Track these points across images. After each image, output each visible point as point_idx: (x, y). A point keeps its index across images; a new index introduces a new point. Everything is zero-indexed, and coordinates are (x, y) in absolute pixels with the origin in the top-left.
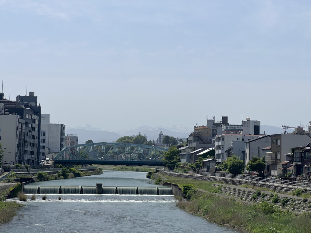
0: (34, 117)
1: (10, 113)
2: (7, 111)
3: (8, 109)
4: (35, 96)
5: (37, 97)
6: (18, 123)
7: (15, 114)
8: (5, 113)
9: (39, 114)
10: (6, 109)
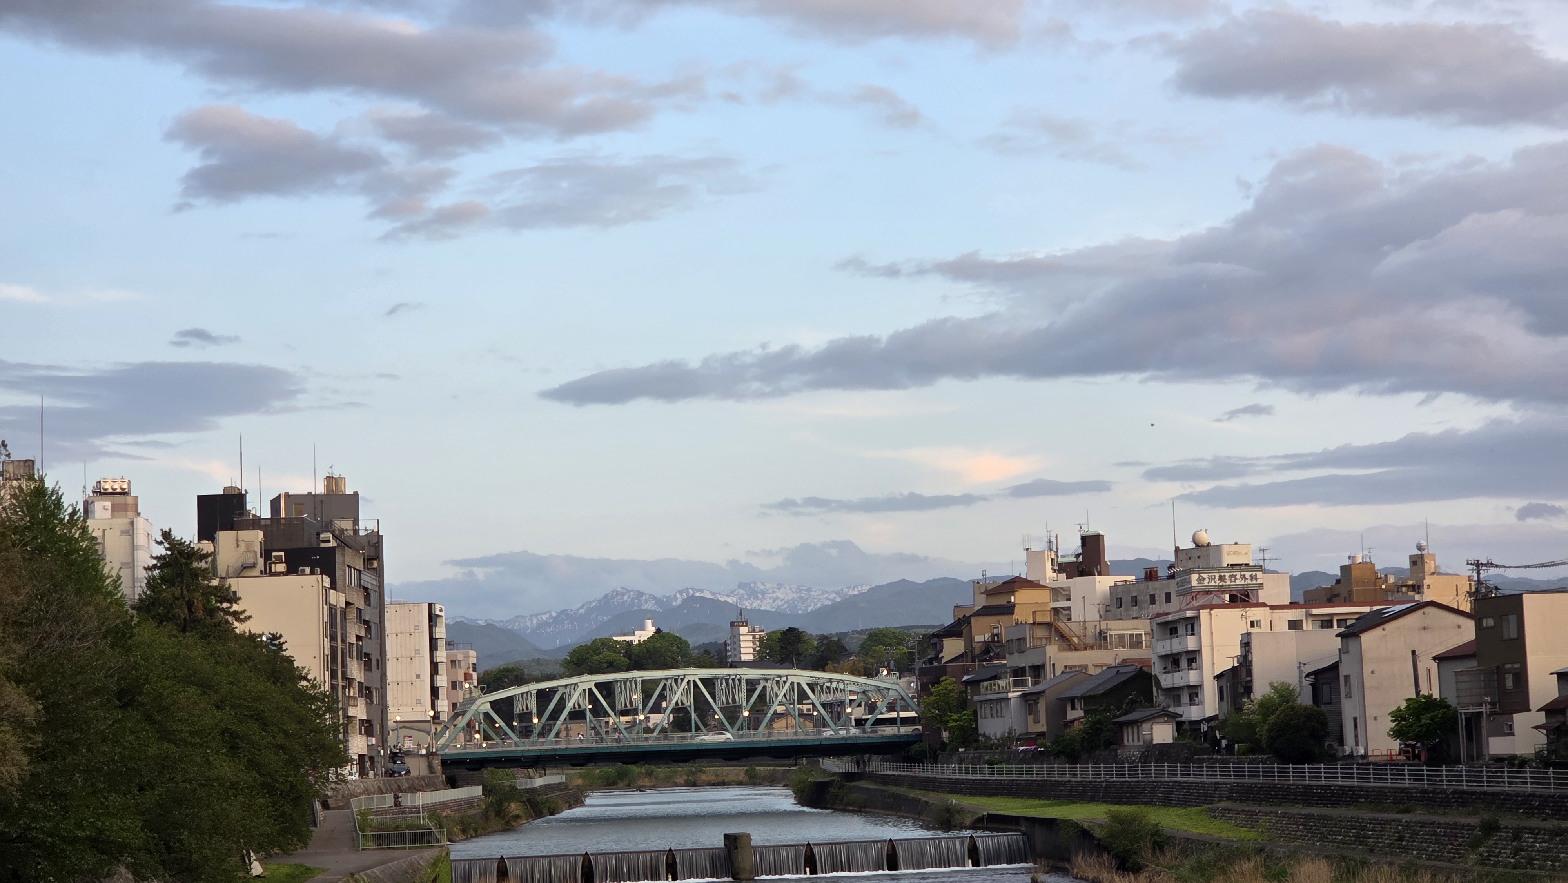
0: (369, 580)
1: (292, 570)
2: (279, 560)
3: (282, 554)
4: (349, 491)
5: (356, 494)
6: (325, 606)
7: (313, 573)
8: (273, 570)
9: (375, 565)
10: (274, 554)
